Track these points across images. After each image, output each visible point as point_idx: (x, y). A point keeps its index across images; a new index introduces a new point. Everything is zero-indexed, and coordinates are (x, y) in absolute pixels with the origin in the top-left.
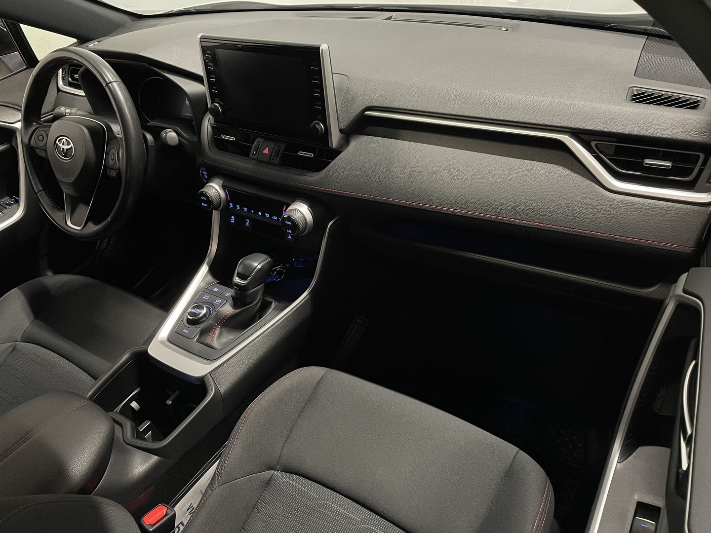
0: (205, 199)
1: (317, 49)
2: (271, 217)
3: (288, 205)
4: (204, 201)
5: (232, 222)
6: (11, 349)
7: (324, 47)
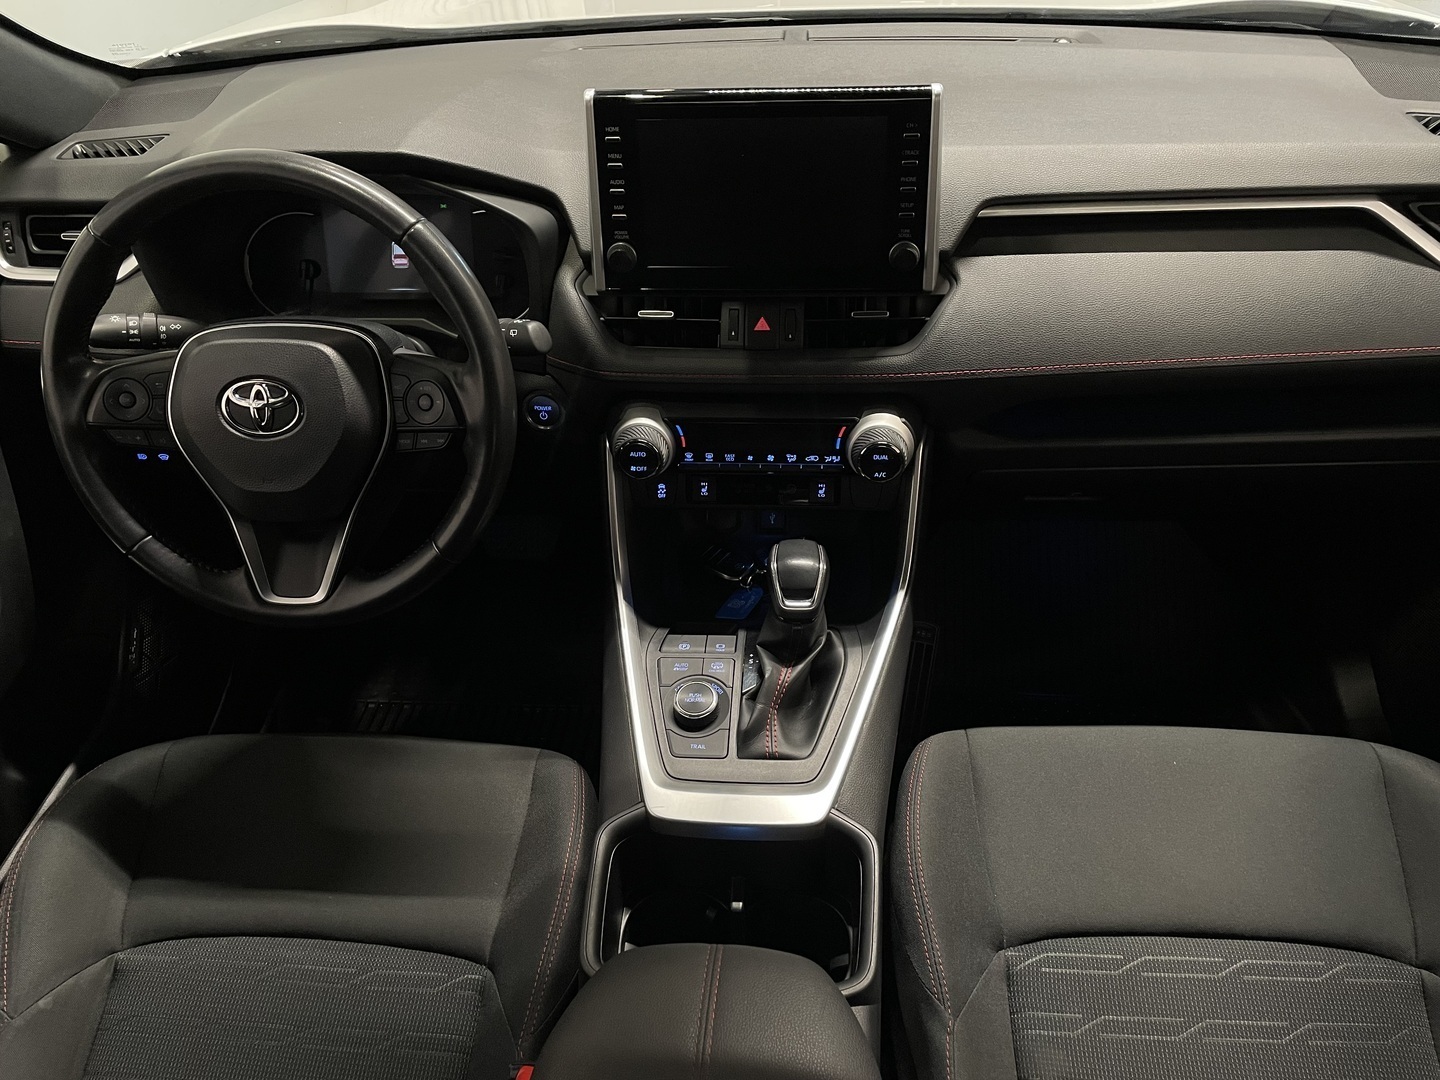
0: (643, 454)
1: (929, 94)
2: (800, 459)
3: (852, 425)
4: (638, 462)
5: (660, 496)
6: (108, 976)
7: (936, 88)
